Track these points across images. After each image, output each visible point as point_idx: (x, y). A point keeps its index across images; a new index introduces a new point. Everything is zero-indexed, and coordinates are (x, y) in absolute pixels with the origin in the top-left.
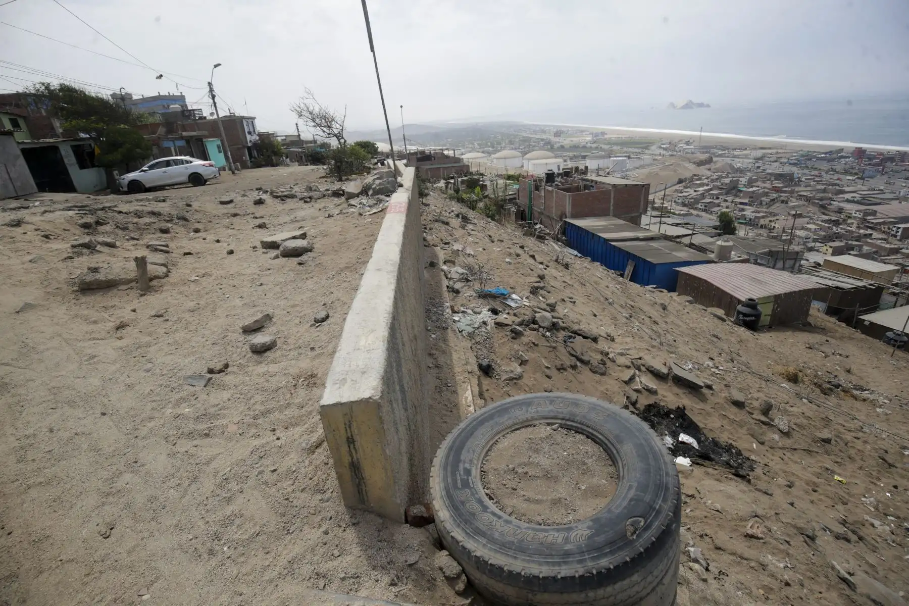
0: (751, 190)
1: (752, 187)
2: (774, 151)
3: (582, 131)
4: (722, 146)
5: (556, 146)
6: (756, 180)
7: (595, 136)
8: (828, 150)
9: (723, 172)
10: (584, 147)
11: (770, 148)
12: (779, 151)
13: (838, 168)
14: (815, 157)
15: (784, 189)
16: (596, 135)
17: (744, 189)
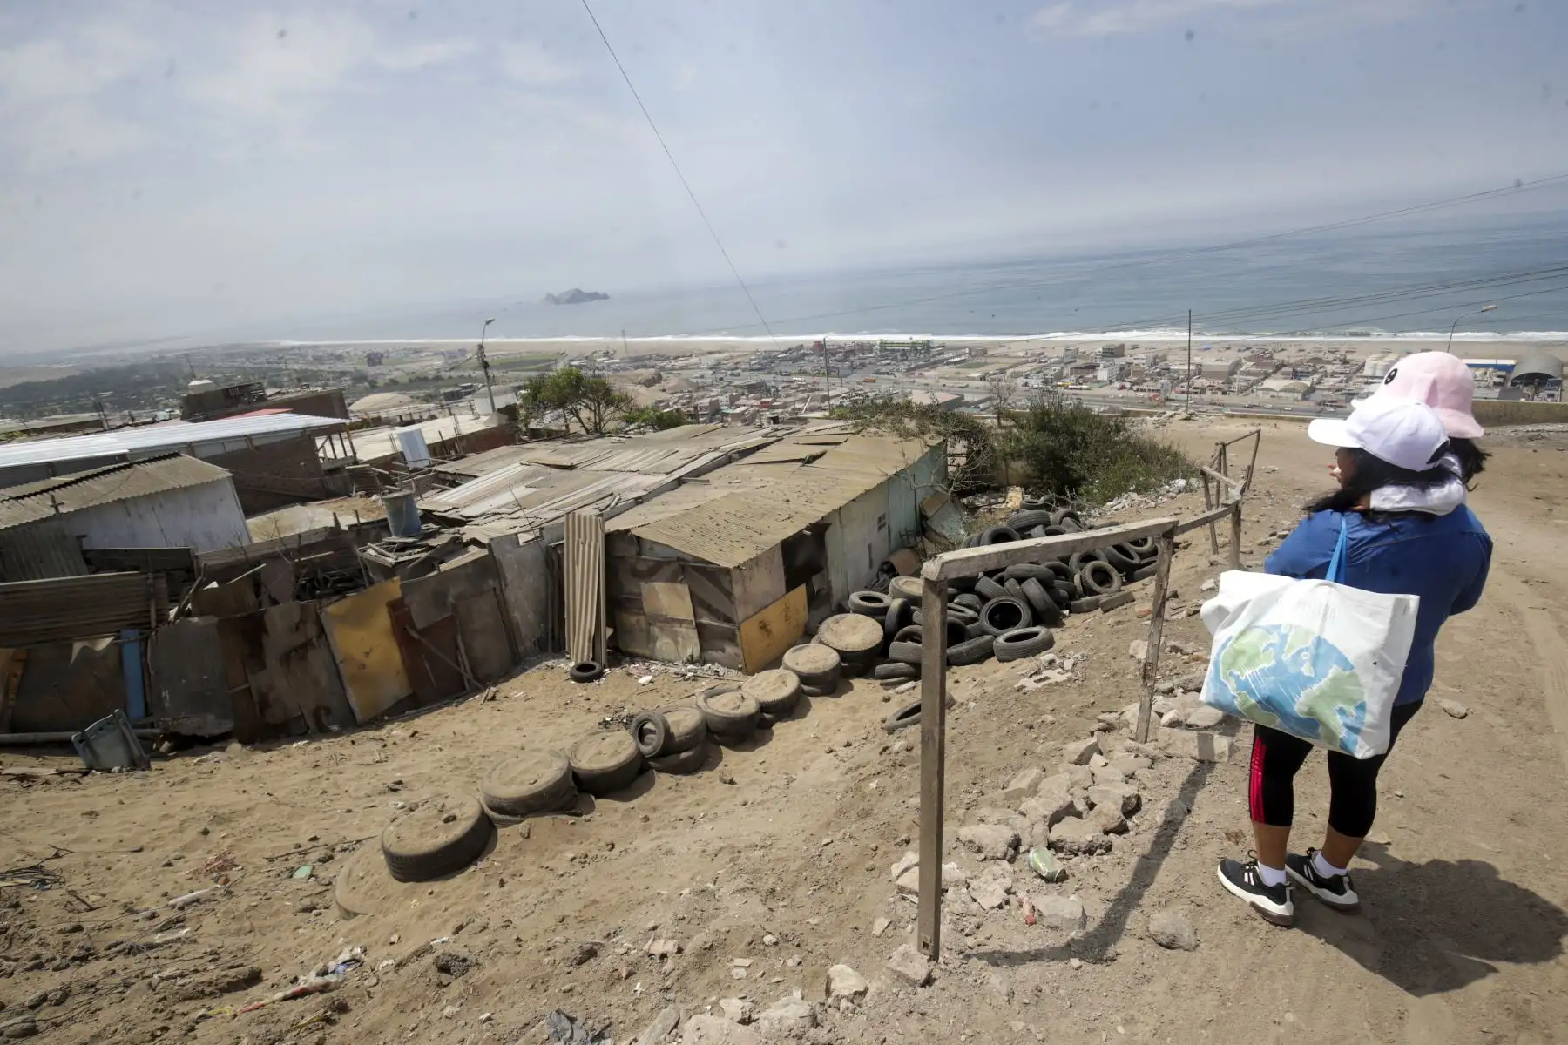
0: (738, 410)
1: (738, 406)
2: (726, 354)
3: (417, 352)
4: (657, 355)
5: (380, 382)
6: (737, 398)
7: (450, 358)
8: (786, 348)
9: (682, 392)
10: (438, 378)
11: (719, 352)
12: (734, 354)
13: (808, 368)
14: (776, 357)
15: (775, 404)
16: (452, 355)
17: (730, 411)
